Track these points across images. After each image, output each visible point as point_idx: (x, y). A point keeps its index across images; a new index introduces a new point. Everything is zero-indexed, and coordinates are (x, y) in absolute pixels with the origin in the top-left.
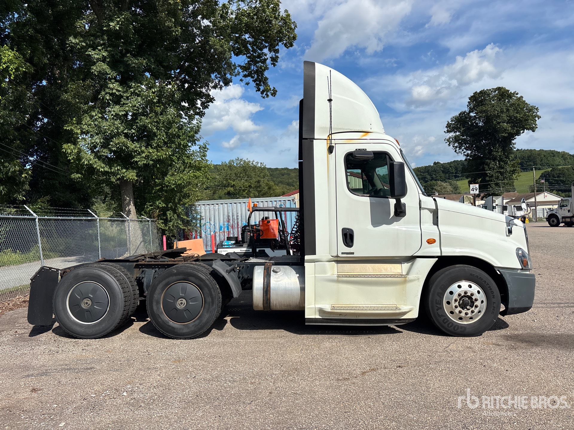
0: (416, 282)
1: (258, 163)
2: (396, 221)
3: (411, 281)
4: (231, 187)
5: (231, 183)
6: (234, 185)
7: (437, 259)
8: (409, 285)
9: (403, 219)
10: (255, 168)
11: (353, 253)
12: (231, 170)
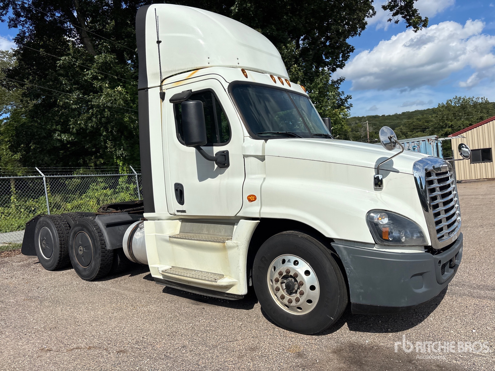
0: (235, 250)
1: (478, 98)
2: (221, 174)
3: (231, 248)
4: (449, 127)
5: (449, 124)
6: (452, 125)
7: (259, 221)
8: (231, 253)
9: (228, 170)
10: (475, 105)
11: (184, 211)
12: (449, 110)
